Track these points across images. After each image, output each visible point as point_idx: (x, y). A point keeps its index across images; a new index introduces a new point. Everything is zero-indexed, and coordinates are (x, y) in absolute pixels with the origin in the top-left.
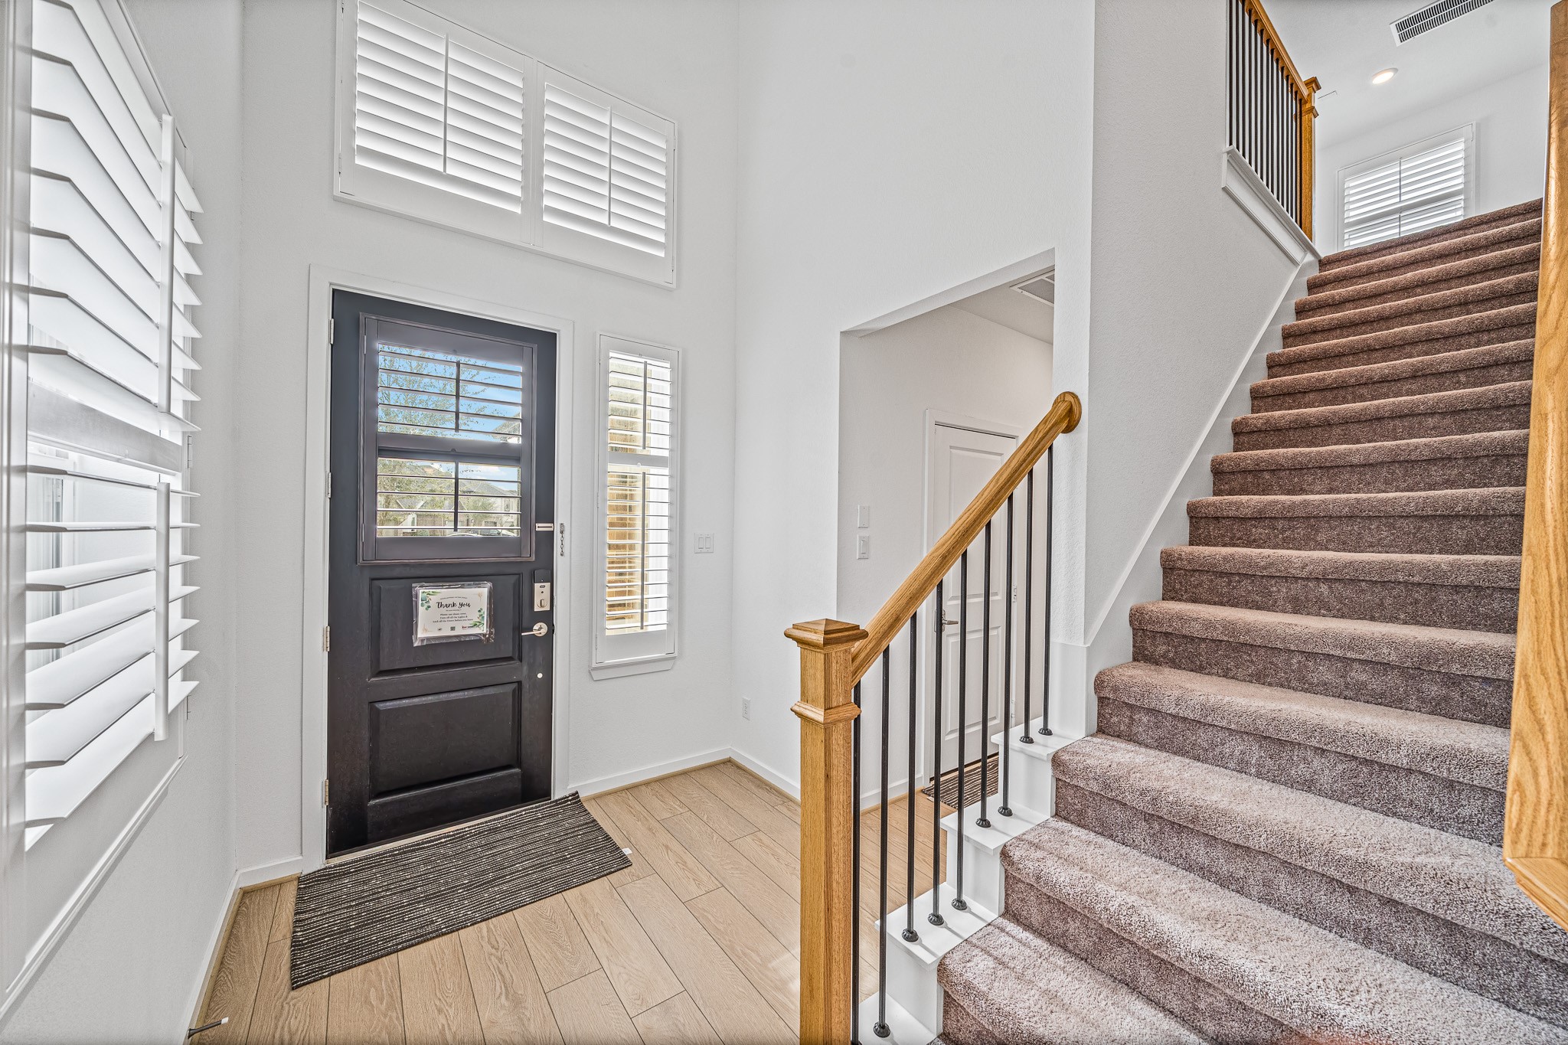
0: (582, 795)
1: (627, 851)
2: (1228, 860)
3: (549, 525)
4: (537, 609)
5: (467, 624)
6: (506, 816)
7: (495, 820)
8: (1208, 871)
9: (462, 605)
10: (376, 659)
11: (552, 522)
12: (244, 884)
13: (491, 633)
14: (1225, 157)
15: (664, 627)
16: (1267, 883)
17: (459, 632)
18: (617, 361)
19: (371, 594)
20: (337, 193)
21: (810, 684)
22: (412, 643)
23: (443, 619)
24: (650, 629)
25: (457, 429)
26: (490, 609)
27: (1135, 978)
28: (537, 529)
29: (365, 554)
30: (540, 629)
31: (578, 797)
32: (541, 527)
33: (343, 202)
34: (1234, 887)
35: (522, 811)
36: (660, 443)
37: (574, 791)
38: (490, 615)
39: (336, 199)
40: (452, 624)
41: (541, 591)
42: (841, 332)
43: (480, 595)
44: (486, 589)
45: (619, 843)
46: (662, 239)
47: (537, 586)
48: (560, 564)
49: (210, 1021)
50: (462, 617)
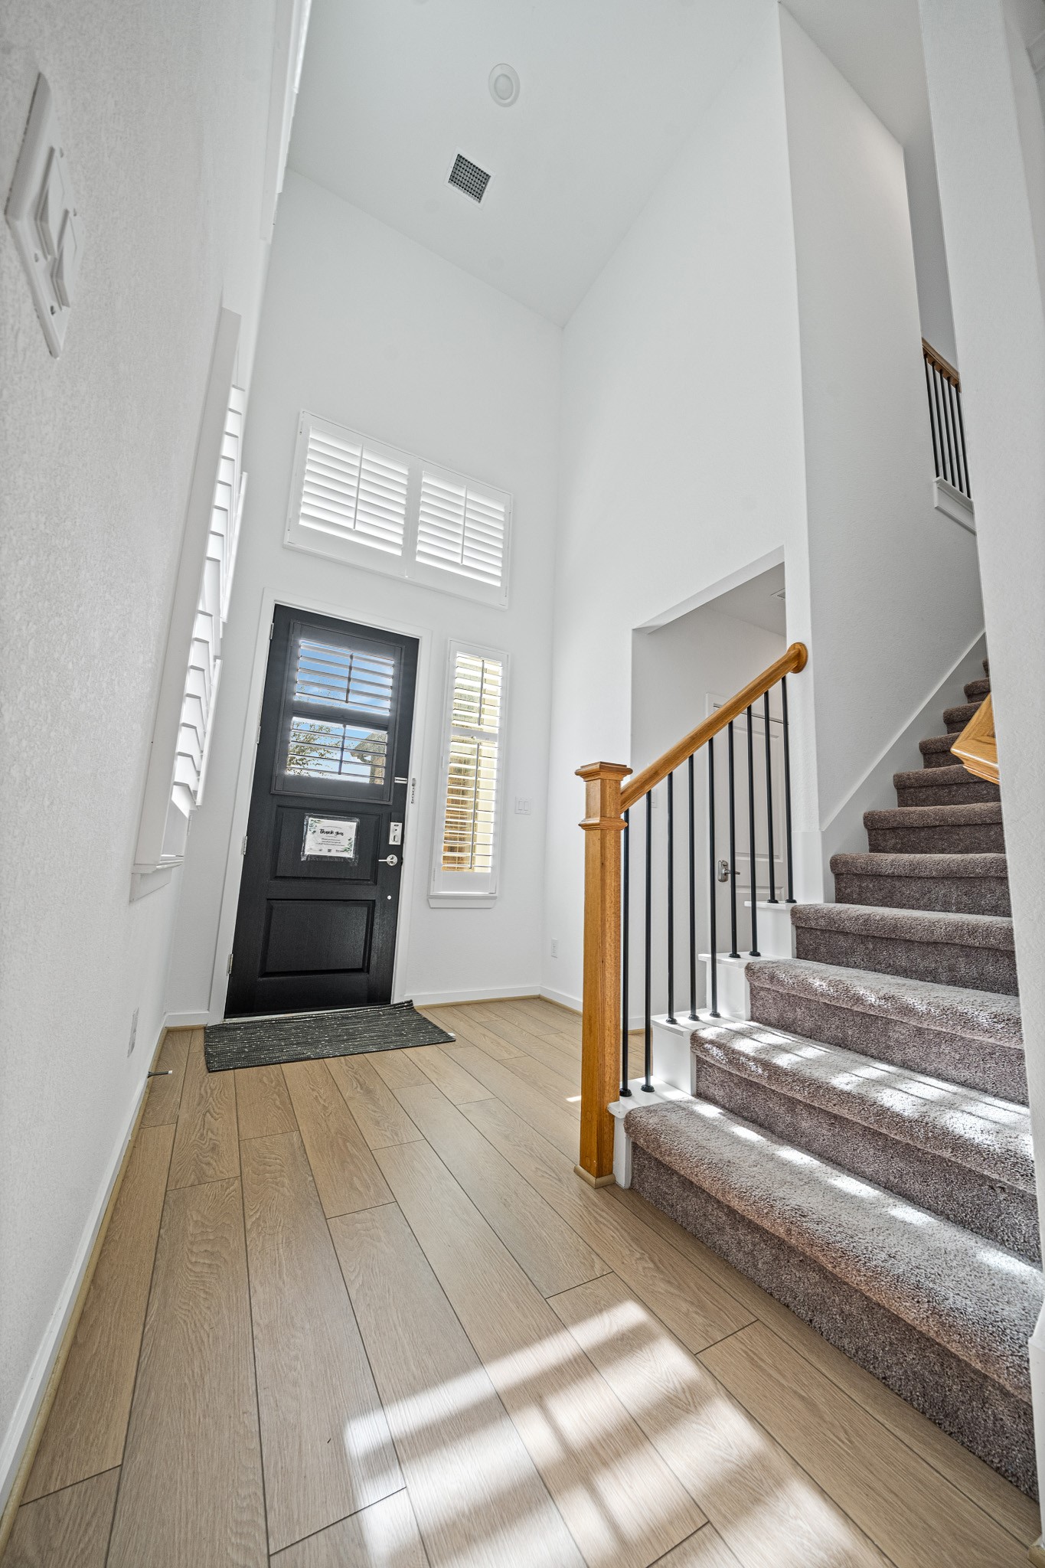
0: (416, 1004)
1: (452, 1034)
2: (923, 957)
3: (404, 779)
4: (391, 842)
5: (340, 848)
6: (355, 1010)
7: (347, 1011)
8: (910, 971)
9: (338, 833)
10: (274, 868)
11: (407, 777)
12: (168, 1025)
13: (355, 859)
14: (935, 486)
15: (489, 870)
16: (951, 969)
17: (333, 854)
18: (461, 658)
19: (276, 817)
20: (286, 543)
21: (592, 804)
22: (301, 858)
23: (325, 842)
24: (477, 870)
25: (347, 702)
26: (356, 839)
27: (845, 1039)
28: (396, 782)
29: (278, 787)
30: (391, 860)
31: (412, 1004)
32: (399, 780)
33: (289, 549)
34: (929, 979)
35: (369, 1010)
36: (492, 721)
37: (409, 1000)
38: (356, 844)
39: (285, 547)
40: (330, 847)
41: (395, 829)
42: (634, 630)
43: (351, 827)
44: (355, 824)
45: (445, 1030)
46: (499, 574)
47: (392, 824)
48: (411, 810)
49: (160, 1070)
50: (337, 843)
